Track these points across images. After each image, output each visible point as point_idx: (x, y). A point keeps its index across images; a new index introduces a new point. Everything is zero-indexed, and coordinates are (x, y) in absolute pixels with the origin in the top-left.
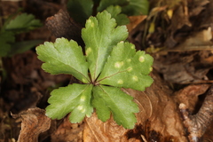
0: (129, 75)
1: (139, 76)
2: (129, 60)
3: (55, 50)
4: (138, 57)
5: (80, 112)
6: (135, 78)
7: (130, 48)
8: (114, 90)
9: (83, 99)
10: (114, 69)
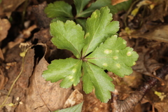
0: (114, 61)
1: (122, 65)
2: (118, 51)
3: (63, 29)
4: (127, 52)
5: (70, 80)
6: (118, 66)
7: (122, 42)
8: (98, 69)
9: (74, 71)
10: (103, 53)
